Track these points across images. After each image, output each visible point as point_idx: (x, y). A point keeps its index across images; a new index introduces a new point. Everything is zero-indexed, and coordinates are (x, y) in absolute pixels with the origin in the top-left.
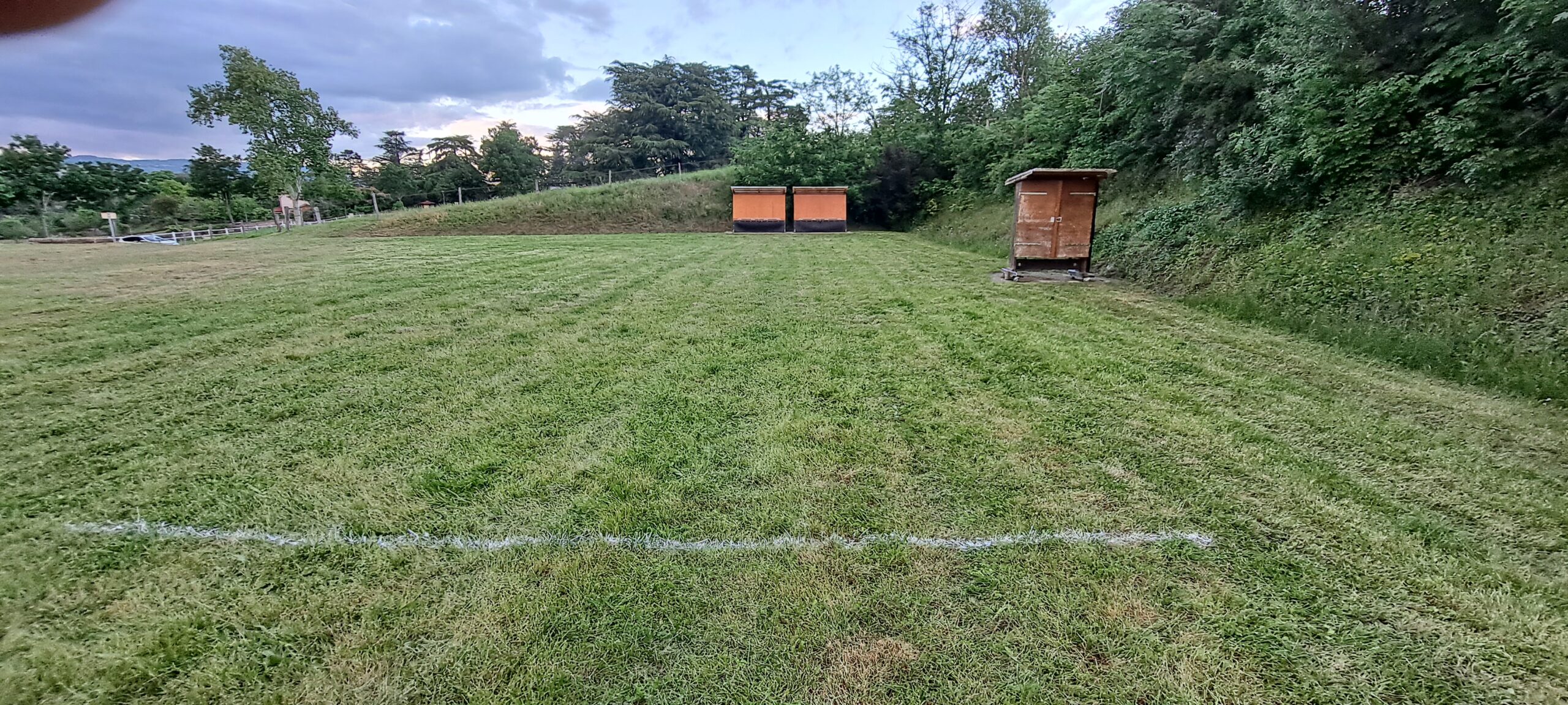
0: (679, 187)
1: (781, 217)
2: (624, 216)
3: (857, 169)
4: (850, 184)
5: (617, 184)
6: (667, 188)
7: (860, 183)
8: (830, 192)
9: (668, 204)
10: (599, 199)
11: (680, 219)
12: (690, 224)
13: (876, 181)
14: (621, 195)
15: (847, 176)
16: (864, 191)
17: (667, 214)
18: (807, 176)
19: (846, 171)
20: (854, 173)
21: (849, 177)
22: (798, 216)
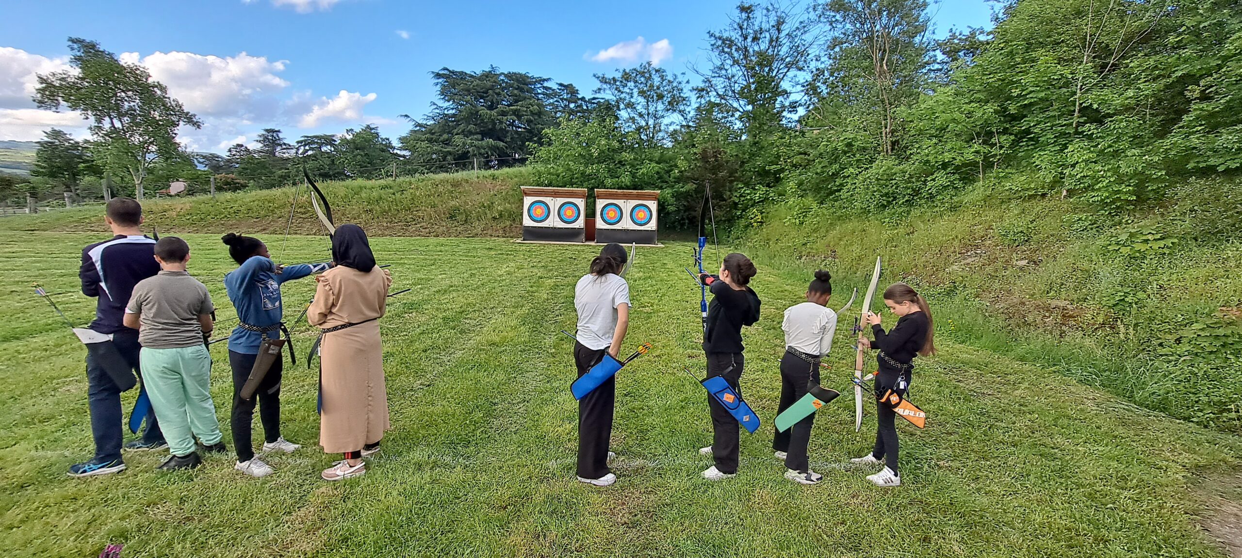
1: (580, 224)
3: (668, 172)
4: (661, 188)
7: (673, 187)
8: (639, 197)
12: (478, 227)
13: (690, 186)
15: (659, 178)
16: (677, 196)
17: (454, 214)
18: (612, 177)
19: (658, 173)
20: (666, 176)
21: (659, 180)
22: (600, 224)
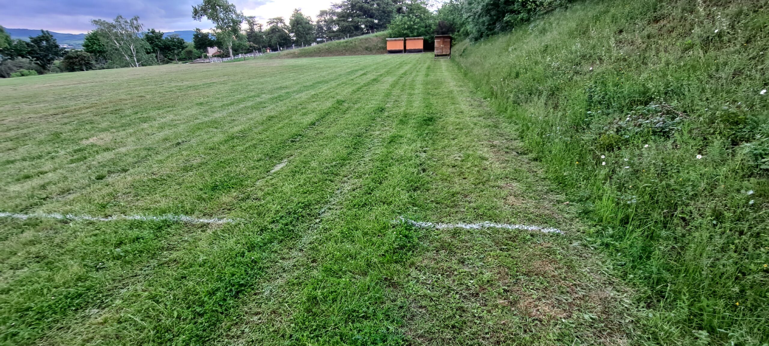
0: (370, 39)
1: (402, 48)
2: (353, 50)
3: (428, 30)
4: (425, 36)
5: (350, 39)
6: (366, 39)
7: (427, 36)
8: (418, 39)
9: (367, 45)
10: (345, 44)
11: (371, 50)
12: (374, 52)
14: (352, 43)
16: (428, 38)
17: (367, 49)
18: (411, 34)
19: (424, 31)
21: (425, 34)
22: (408, 48)
